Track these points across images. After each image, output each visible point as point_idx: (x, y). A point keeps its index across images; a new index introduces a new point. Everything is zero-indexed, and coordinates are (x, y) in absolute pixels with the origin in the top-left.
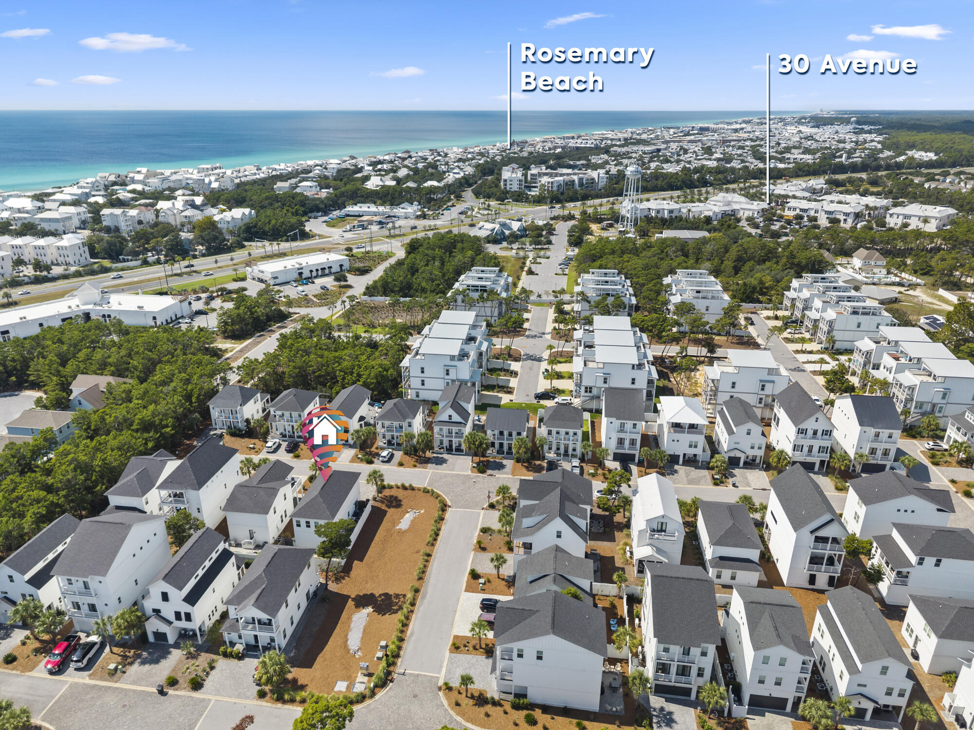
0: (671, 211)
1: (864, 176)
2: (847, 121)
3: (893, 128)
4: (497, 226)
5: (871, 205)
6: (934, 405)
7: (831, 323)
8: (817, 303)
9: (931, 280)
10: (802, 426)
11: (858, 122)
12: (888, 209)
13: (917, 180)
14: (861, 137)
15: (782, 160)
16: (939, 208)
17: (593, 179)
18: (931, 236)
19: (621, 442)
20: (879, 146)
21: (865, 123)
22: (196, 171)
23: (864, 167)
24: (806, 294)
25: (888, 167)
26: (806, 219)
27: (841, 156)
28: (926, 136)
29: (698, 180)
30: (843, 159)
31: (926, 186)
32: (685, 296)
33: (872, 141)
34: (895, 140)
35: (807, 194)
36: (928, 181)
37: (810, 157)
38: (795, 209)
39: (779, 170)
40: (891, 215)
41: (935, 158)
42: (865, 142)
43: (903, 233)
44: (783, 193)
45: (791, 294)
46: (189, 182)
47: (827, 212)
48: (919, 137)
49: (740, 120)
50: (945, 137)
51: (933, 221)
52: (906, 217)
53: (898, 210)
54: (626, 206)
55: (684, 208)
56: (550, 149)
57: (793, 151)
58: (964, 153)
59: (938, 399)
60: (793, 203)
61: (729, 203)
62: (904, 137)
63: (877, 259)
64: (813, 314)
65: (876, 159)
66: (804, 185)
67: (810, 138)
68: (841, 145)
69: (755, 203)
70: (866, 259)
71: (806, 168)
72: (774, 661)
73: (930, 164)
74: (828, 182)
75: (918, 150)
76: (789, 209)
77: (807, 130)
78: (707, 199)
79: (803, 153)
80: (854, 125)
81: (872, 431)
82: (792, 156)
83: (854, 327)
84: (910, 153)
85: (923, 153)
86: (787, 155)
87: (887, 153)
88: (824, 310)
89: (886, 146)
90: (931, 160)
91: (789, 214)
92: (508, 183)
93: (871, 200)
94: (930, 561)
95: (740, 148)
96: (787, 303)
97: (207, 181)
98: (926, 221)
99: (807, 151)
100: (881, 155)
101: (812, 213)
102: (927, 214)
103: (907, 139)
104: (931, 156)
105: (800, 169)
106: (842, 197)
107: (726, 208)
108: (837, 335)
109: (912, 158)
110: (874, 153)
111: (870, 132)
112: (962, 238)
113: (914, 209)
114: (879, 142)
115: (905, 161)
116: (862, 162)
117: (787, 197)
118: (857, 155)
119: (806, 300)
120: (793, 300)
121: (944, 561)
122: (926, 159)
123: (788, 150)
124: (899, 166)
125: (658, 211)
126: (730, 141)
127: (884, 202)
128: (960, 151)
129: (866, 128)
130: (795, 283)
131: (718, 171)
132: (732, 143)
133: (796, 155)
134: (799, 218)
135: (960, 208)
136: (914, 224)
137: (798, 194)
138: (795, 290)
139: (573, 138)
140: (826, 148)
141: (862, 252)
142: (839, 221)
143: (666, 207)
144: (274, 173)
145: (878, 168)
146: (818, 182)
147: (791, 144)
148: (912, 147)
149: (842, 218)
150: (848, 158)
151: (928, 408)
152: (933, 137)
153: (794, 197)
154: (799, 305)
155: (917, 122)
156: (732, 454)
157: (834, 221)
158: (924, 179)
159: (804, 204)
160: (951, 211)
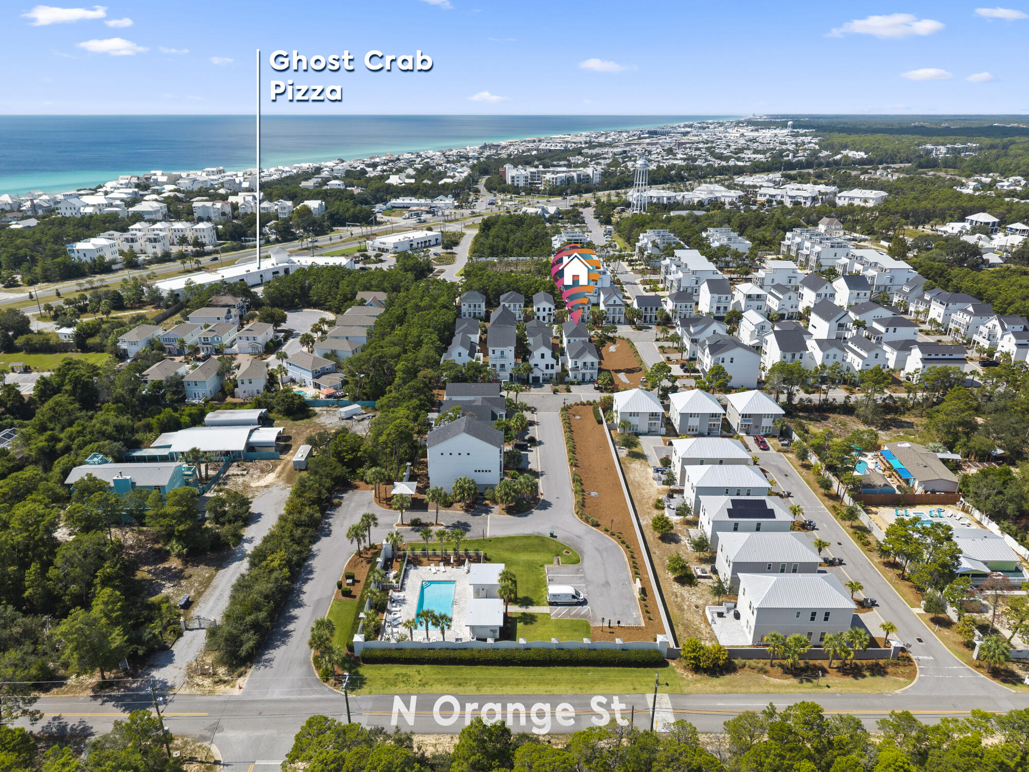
0: (669, 198)
1: (811, 171)
2: (784, 126)
3: (825, 131)
4: (539, 211)
5: (823, 191)
6: (886, 287)
7: (818, 254)
8: (807, 244)
9: (875, 237)
10: (819, 292)
11: (794, 127)
12: (835, 194)
13: (854, 173)
14: (799, 140)
15: (738, 159)
16: (874, 192)
17: (588, 175)
18: (871, 210)
19: (718, 308)
20: (817, 147)
21: (800, 127)
22: (204, 174)
23: (809, 165)
24: (798, 240)
25: (828, 164)
26: (774, 203)
27: (788, 155)
28: (854, 137)
29: (676, 175)
30: (790, 157)
31: (862, 177)
32: (722, 242)
33: (810, 143)
34: (829, 142)
35: (772, 185)
36: (862, 174)
37: (762, 156)
38: (765, 195)
39: (740, 167)
40: (840, 198)
41: (865, 156)
42: (803, 143)
43: (851, 209)
44: (752, 184)
45: (787, 242)
46: (214, 183)
47: (790, 197)
48: (849, 139)
49: (682, 124)
50: (870, 137)
51: (871, 201)
52: (851, 198)
53: (844, 193)
54: (632, 195)
55: (679, 196)
56: (523, 152)
57: (745, 151)
58: (889, 152)
59: (888, 283)
60: (762, 191)
61: (711, 192)
62: (837, 138)
63: (836, 224)
64: (805, 252)
65: (817, 158)
66: (766, 178)
67: (754, 140)
68: (784, 147)
69: (733, 191)
70: (828, 224)
71: (762, 166)
72: (831, 357)
73: (862, 162)
74: (783, 176)
75: (851, 150)
76: (761, 195)
77: (749, 133)
78: (693, 189)
79: (754, 153)
80: (790, 129)
81: (856, 292)
82: (746, 156)
83: (833, 256)
84: (844, 152)
85: (855, 152)
86: (742, 155)
87: (824, 153)
88: (813, 247)
89: (823, 147)
90: (862, 158)
91: (763, 199)
92: (516, 179)
93: (822, 188)
94: (891, 329)
95: (697, 149)
96: (784, 249)
97: (237, 181)
98: (866, 201)
99: (756, 152)
100: (821, 155)
101: (779, 198)
102: (867, 196)
103: (840, 140)
104: (862, 155)
105: (757, 167)
106: (799, 186)
107: (711, 196)
108: (823, 262)
109: (847, 156)
110: (814, 153)
111: (805, 135)
112: (893, 210)
113: (856, 193)
114: (816, 144)
115: (841, 159)
116: (806, 160)
117: (755, 187)
118: (801, 154)
119: (798, 244)
120: (789, 246)
121: (898, 329)
122: (858, 157)
123: (741, 150)
124: (836, 163)
125: (658, 199)
126: (685, 143)
127: (833, 189)
128: (886, 150)
129: (802, 131)
130: (789, 235)
131: (688, 169)
132: (688, 145)
133: (748, 154)
134: (770, 202)
135: (890, 192)
136: (857, 202)
137: (765, 184)
138: (789, 239)
139: (534, 141)
140: (772, 149)
141: (825, 220)
142: (800, 203)
143: (665, 195)
144: (284, 175)
145: (820, 165)
146: (777, 176)
147: (740, 146)
148: (845, 147)
149: (803, 201)
150: (794, 157)
151: (882, 289)
152: (861, 139)
153: (761, 186)
154: (794, 248)
155: (845, 126)
156: (780, 312)
157: (797, 203)
158: (859, 172)
159: (773, 192)
160: (884, 194)
